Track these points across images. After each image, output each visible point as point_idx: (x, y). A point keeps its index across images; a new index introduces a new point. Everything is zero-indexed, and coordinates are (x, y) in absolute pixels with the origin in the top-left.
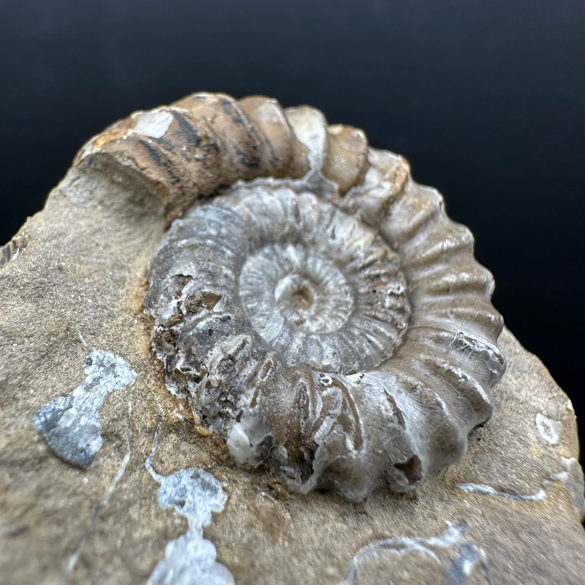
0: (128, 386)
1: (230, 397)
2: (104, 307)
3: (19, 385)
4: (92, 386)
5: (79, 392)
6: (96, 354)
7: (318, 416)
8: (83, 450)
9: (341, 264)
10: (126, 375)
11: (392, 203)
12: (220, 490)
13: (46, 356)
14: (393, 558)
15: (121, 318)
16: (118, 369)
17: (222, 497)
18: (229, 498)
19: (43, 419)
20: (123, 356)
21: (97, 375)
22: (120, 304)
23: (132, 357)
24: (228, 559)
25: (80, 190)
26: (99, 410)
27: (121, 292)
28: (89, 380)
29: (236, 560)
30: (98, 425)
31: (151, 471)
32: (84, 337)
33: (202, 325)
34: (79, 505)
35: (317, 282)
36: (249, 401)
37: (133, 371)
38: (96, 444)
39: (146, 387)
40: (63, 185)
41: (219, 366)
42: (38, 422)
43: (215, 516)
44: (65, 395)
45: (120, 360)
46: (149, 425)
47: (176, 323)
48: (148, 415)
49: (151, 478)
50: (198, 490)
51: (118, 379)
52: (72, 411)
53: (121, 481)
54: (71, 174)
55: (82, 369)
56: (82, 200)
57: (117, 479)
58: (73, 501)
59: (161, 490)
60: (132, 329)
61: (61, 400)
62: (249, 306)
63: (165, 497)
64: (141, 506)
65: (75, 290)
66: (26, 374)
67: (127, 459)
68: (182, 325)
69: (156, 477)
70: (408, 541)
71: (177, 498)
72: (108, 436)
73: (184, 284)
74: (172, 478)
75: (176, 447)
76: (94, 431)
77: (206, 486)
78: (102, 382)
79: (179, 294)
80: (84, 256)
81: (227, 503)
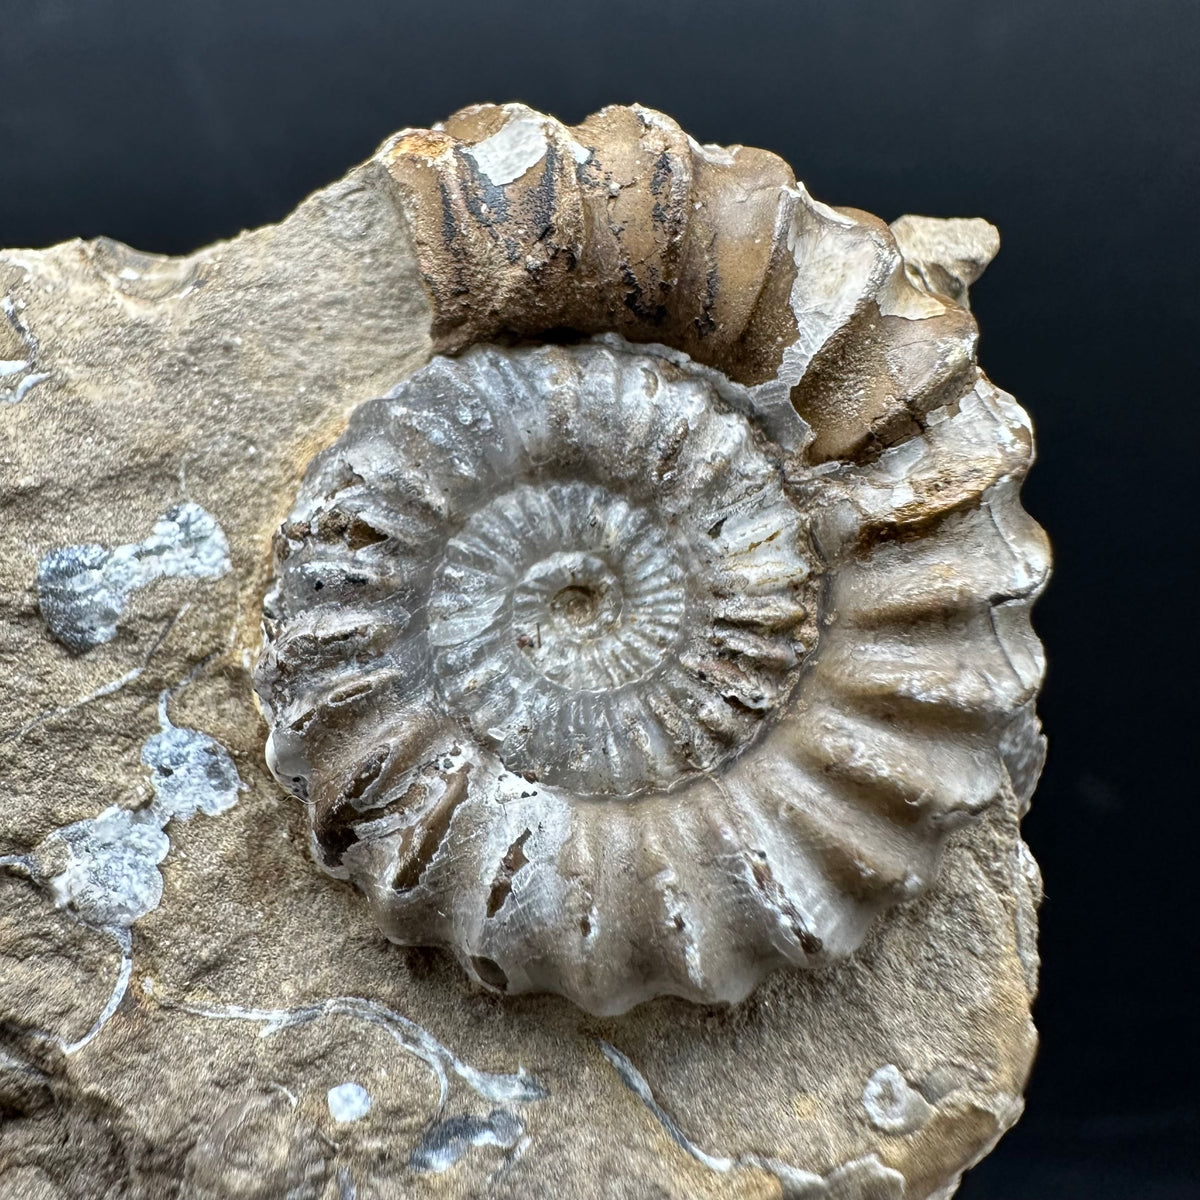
0: (202, 581)
1: (286, 692)
2: (252, 442)
3: (55, 503)
4: (149, 553)
5: (124, 552)
6: (191, 509)
7: (380, 804)
8: (82, 631)
9: (695, 588)
10: (212, 561)
11: (884, 539)
12: (233, 791)
13: (116, 481)
15: (268, 472)
16: (205, 547)
17: (230, 798)
18: (235, 808)
19: (53, 565)
20: (227, 531)
21: (167, 541)
22: (281, 450)
23: (242, 543)
24: (173, 874)
25: (356, 213)
26: (133, 592)
27: (301, 428)
28: (151, 543)
29: (178, 885)
30: (118, 611)
31: (161, 708)
32: (187, 476)
33: (315, 567)
34: (35, 694)
35: (627, 593)
36: (294, 718)
37: (227, 563)
38: (102, 633)
39: (234, 595)
40: (334, 190)
41: (295, 643)
42: (44, 567)
43: (200, 817)
44: (104, 546)
45: (218, 536)
46: (194, 650)
47: (295, 538)
48: (204, 636)
49: (154, 717)
50: (201, 771)
51: (195, 562)
52: (96, 575)
53: (106, 697)
54: (353, 178)
55: (155, 521)
56: (347, 233)
57: (101, 691)
58: (32, 685)
59: (155, 738)
60: (275, 497)
61: (96, 551)
62: (449, 571)
63: (155, 750)
64: (114, 743)
65: (225, 395)
66: (73, 492)
67: (133, 675)
68: (300, 545)
69: (163, 719)
70: (429, 1043)
71: (166, 762)
72: (125, 634)
73: (348, 483)
74: (181, 735)
75: (218, 699)
76: (108, 616)
77: (213, 771)
78: (167, 555)
79: (333, 494)
80: (284, 339)
81: (228, 812)
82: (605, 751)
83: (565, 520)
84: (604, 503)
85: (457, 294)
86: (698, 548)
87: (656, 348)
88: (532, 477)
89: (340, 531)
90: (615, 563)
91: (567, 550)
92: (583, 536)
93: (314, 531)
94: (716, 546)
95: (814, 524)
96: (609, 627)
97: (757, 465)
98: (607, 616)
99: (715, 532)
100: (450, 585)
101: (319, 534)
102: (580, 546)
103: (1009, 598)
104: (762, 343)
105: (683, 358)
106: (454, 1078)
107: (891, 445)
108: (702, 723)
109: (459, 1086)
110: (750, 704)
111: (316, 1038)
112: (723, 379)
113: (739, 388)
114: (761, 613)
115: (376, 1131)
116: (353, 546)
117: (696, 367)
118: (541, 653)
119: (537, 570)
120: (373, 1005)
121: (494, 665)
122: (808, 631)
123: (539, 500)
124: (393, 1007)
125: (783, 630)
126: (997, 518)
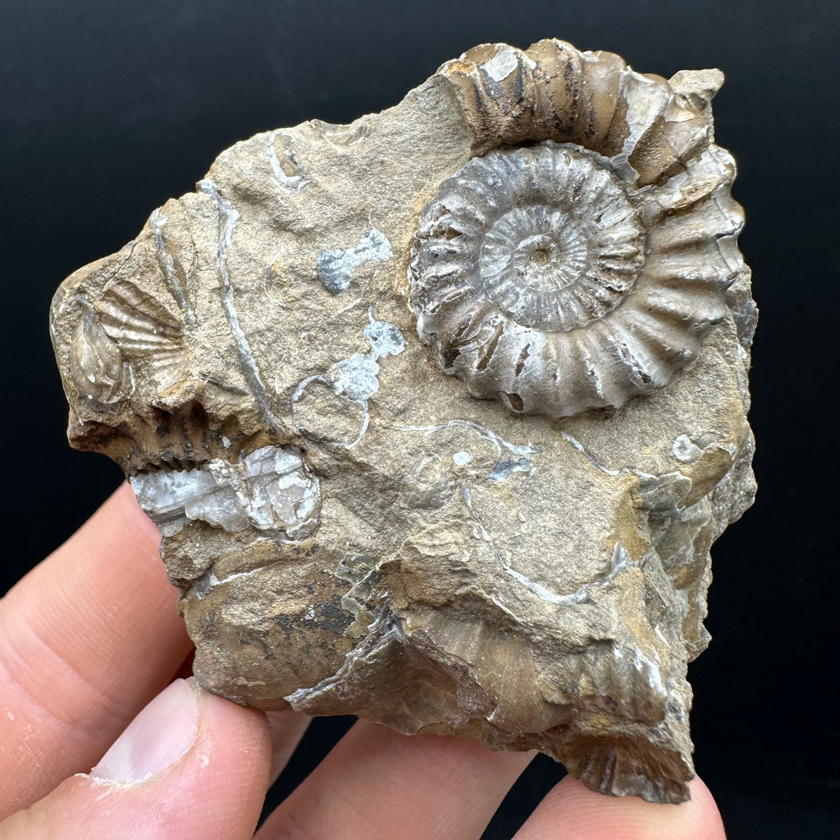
0: (382, 261)
1: (426, 299)
2: (396, 202)
3: (320, 234)
4: (360, 251)
5: (350, 251)
6: (374, 232)
7: (469, 338)
8: (336, 285)
9: (591, 245)
10: (385, 252)
11: (670, 215)
12: (402, 345)
13: (343, 223)
14: (475, 436)
15: (404, 214)
16: (382, 247)
17: (401, 348)
18: (404, 351)
19: (323, 259)
20: (390, 240)
21: (366, 246)
22: (409, 204)
23: (396, 244)
24: (382, 378)
25: (431, 97)
26: (355, 267)
27: (416, 194)
28: (360, 247)
29: (385, 382)
30: (351, 275)
31: (370, 314)
32: (372, 218)
33: (433, 248)
34: (321, 311)
35: (562, 250)
36: (431, 308)
37: (391, 253)
38: (345, 285)
39: (394, 266)
40: (420, 89)
41: (428, 279)
42: (320, 259)
43: (390, 355)
44: (342, 250)
45: (387, 242)
46: (381, 289)
47: (423, 238)
48: (385, 283)
49: (368, 318)
50: (389, 337)
51: (378, 253)
52: (340, 262)
53: (349, 311)
54: (429, 82)
55: (360, 238)
56: (428, 107)
57: (346, 308)
58: (320, 307)
59: (369, 326)
60: (407, 224)
61: (338, 252)
62: (487, 246)
63: (369, 331)
64: (353, 329)
65: (383, 183)
66: (327, 229)
67: (358, 301)
68: (426, 241)
69: (371, 318)
70: (491, 434)
71: (375, 335)
72: (354, 284)
73: (443, 214)
74: (379, 324)
75: (392, 309)
76: (347, 277)
77: (394, 337)
78: (367, 251)
79: (437, 219)
80: (405, 156)
81: (401, 353)
82: (557, 313)
83: (534, 221)
84: (550, 213)
85: (483, 130)
86: (591, 228)
87: (569, 145)
88: (519, 205)
89: (443, 233)
90: (556, 238)
91: (535, 234)
92: (542, 228)
93: (431, 234)
94: (599, 226)
95: (641, 213)
96: (556, 265)
97: (615, 190)
98: (554, 260)
99: (598, 220)
100: (488, 252)
101: (434, 235)
102: (540, 232)
103: (724, 235)
104: (615, 138)
105: (581, 148)
106: (503, 447)
107: (672, 176)
108: (597, 298)
109: (505, 450)
110: (616, 289)
111: (446, 435)
112: (599, 155)
113: (605, 158)
114: (620, 251)
115: (474, 468)
116: (448, 239)
117: (587, 151)
118: (527, 277)
119: (522, 244)
120: (468, 423)
121: (509, 283)
122: (640, 257)
123: (522, 214)
124: (476, 422)
125: (630, 258)
126: (719, 203)
